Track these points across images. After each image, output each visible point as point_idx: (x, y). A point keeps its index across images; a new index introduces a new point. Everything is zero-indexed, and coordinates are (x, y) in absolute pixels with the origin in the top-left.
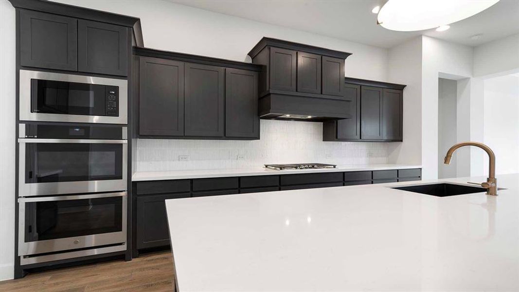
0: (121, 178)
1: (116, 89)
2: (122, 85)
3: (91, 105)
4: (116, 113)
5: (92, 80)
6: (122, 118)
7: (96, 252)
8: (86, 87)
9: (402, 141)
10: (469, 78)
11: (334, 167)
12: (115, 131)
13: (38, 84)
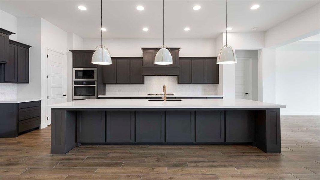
0: (95, 96)
1: (93, 71)
4: (93, 78)
6: (95, 79)
9: (218, 84)
10: (262, 49)
11: (173, 95)
12: (93, 83)
13: (76, 71)
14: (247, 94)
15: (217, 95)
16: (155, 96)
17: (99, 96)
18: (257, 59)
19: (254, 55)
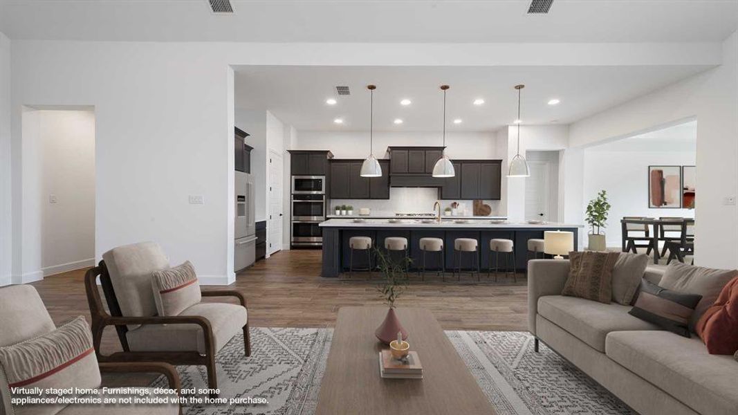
0: (322, 215)
1: (321, 180)
2: (323, 178)
3: (313, 187)
4: (321, 190)
5: (313, 177)
6: (323, 192)
7: (316, 244)
8: (311, 180)
9: (500, 199)
10: (564, 149)
12: (320, 197)
13: (296, 180)
14: (542, 215)
15: (497, 216)
16: (406, 216)
17: (328, 216)
18: (558, 166)
19: (552, 158)
